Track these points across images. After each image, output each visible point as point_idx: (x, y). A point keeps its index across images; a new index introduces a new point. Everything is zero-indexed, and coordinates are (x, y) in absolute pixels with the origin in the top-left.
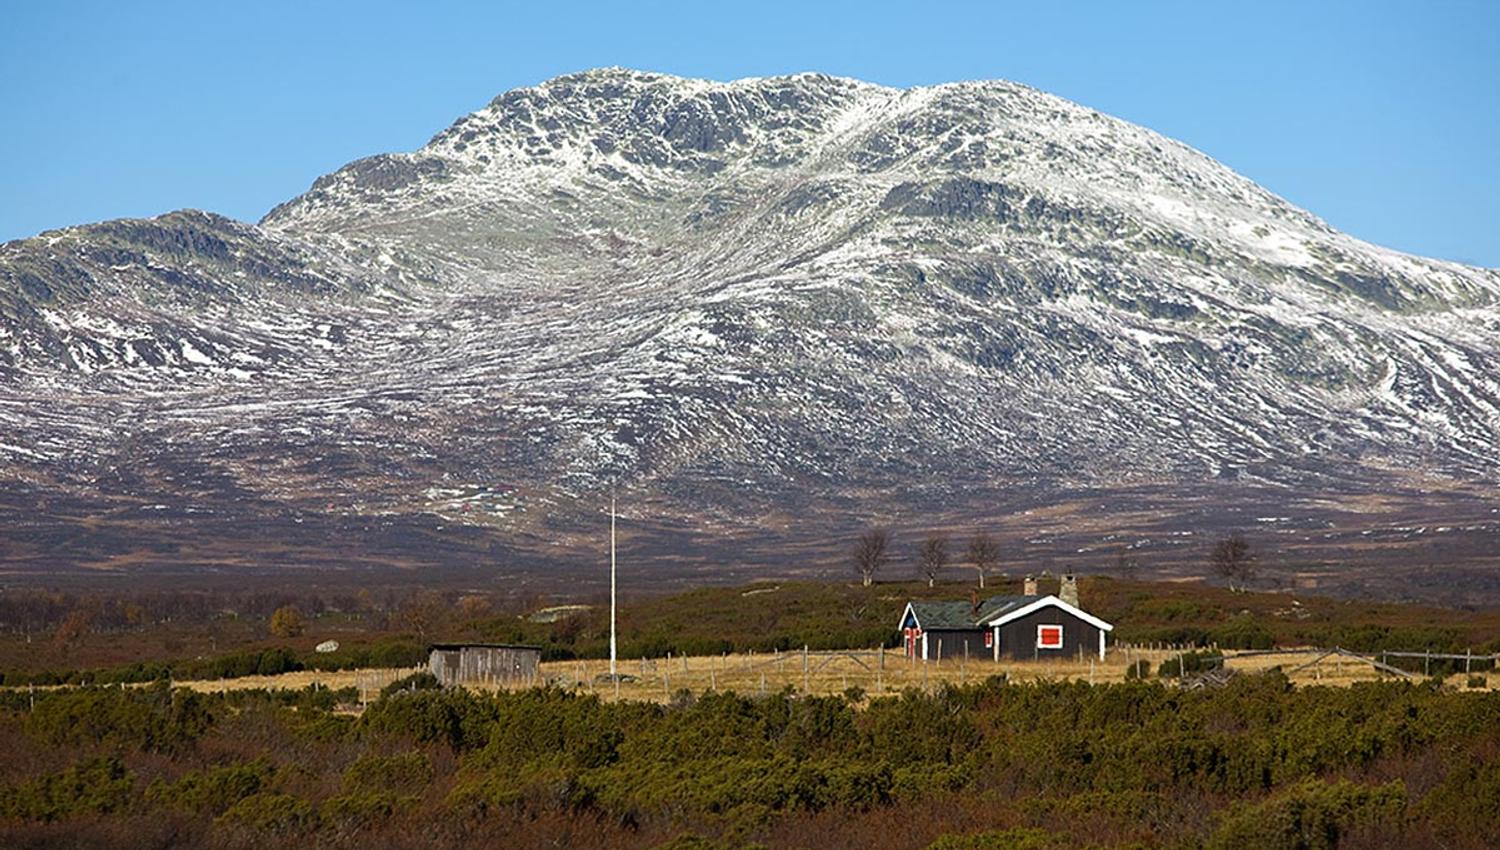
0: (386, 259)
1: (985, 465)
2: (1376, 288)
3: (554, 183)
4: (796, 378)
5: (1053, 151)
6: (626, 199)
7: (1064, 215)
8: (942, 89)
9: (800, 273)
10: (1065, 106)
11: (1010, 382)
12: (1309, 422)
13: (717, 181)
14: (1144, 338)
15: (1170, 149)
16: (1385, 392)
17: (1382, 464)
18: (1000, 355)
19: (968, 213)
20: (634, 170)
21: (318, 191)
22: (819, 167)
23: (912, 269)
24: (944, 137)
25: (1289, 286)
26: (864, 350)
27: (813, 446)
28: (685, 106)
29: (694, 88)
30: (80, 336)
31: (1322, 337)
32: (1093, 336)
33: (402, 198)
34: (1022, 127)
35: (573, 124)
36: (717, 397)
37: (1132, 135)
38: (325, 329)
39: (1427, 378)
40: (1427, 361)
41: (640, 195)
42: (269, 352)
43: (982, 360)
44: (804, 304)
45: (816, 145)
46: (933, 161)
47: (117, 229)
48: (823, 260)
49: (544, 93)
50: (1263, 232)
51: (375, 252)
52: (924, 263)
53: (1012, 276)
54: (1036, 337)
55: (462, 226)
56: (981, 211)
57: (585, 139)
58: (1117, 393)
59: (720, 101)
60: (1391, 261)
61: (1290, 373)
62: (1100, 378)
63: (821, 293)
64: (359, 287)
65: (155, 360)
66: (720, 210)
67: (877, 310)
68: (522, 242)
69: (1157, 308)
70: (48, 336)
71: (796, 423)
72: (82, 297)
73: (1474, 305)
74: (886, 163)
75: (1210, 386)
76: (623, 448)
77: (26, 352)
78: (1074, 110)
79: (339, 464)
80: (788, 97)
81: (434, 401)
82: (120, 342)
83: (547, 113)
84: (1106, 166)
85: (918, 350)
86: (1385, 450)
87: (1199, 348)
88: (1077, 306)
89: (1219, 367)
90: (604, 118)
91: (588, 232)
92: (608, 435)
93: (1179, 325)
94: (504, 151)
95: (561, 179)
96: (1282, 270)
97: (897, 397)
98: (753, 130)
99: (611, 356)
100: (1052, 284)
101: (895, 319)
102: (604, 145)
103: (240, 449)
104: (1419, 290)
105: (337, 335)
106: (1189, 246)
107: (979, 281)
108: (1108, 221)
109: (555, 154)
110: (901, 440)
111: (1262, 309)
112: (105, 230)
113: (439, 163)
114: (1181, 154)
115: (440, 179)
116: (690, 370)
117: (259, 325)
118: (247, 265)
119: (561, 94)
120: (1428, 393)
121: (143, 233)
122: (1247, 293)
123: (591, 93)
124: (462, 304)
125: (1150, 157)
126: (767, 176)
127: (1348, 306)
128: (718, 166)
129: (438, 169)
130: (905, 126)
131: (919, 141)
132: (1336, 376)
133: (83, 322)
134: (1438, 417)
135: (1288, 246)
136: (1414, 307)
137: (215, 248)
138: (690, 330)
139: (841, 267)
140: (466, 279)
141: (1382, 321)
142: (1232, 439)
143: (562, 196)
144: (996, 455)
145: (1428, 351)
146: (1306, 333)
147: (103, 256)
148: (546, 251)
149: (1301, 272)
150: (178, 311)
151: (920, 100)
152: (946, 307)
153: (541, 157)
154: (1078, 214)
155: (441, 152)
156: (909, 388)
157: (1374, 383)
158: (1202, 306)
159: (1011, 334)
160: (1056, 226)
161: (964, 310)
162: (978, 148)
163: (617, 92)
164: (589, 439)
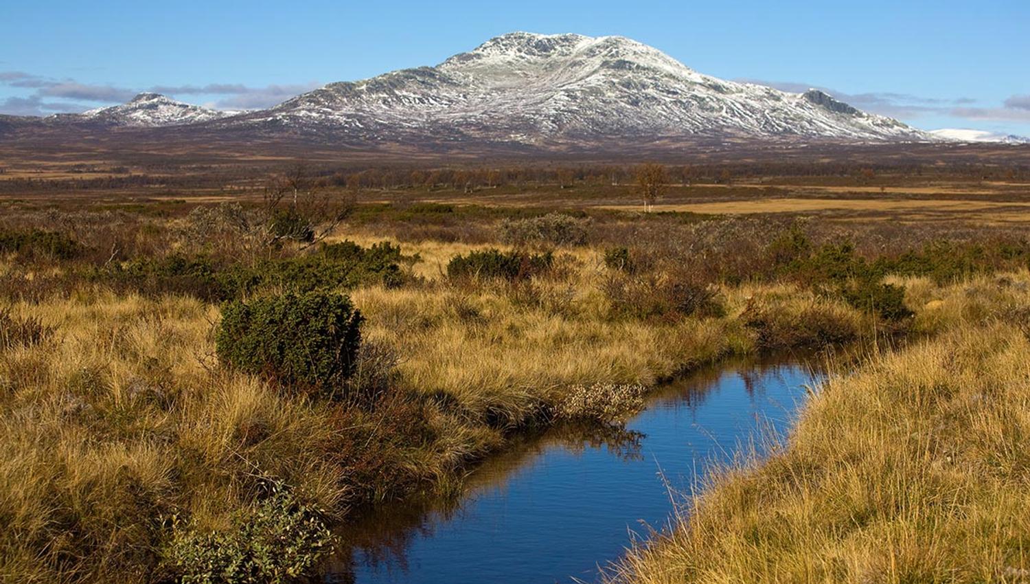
0: (471, 78)
1: (638, 130)
2: (717, 88)
3: (508, 60)
4: (591, 109)
5: (635, 53)
6: (526, 64)
7: (644, 69)
8: (605, 38)
9: (582, 82)
10: (635, 42)
11: (639, 110)
12: (709, 121)
13: (549, 60)
14: (668, 99)
15: (662, 54)
16: (723, 113)
17: (729, 131)
18: (635, 103)
19: (622, 68)
20: (528, 57)
21: (448, 61)
22: (576, 56)
23: (612, 82)
24: (608, 49)
25: (697, 87)
26: (604, 102)
27: (598, 125)
28: (540, 41)
29: (541, 37)
30: (405, 97)
31: (708, 100)
32: (656, 99)
33: (470, 63)
34: (627, 48)
35: (511, 45)
36: (574, 113)
37: (652, 50)
38: (461, 95)
39: (733, 110)
40: (732, 106)
41: (530, 63)
42: (450, 101)
43: (631, 104)
44: (588, 90)
45: (574, 51)
46: (606, 55)
47: (409, 71)
48: (588, 79)
49: (503, 37)
50: (690, 74)
51: (468, 76)
52: (615, 80)
53: (635, 84)
54: (643, 99)
55: (486, 70)
56: (625, 68)
57: (515, 49)
58: (664, 113)
59: (549, 40)
60: (720, 82)
61: (702, 108)
62: (659, 109)
63: (591, 87)
64: (466, 85)
65: (423, 103)
66: (552, 66)
67: (605, 92)
68: (502, 74)
69: (669, 92)
70: (397, 97)
71: (593, 119)
72: (403, 88)
73: (740, 92)
74: (594, 56)
75: (684, 111)
76: (554, 125)
77: (392, 100)
78: (638, 43)
79: (486, 128)
80: (566, 39)
81: (502, 113)
82: (414, 98)
83: (504, 42)
84: (648, 57)
85: (616, 102)
86: (728, 127)
87: (681, 102)
88: (651, 91)
89: (686, 106)
90: (519, 44)
91: (518, 72)
92: (550, 122)
93: (675, 96)
94: (494, 52)
95: (509, 59)
96: (696, 83)
97: (615, 113)
98: (557, 47)
99: (541, 102)
100: (644, 86)
101: (609, 94)
102: (520, 51)
103: (460, 124)
104: (727, 89)
105: (465, 96)
106: (674, 77)
107: (628, 85)
108: (655, 71)
109: (507, 52)
110: (618, 124)
111: (694, 93)
112: (406, 71)
113: (479, 55)
114: (664, 55)
115: (479, 58)
116: (564, 106)
117: (445, 94)
118: (440, 79)
119: (507, 38)
120: (734, 113)
121: (415, 71)
122: (689, 89)
123: (515, 38)
124: (492, 89)
125: (657, 55)
126: (563, 59)
127: (711, 92)
128: (549, 56)
129: (478, 56)
130: (598, 47)
131: (602, 50)
132: (712, 109)
133: (405, 93)
134: (738, 120)
135: (696, 77)
136: (726, 93)
137: (432, 76)
138: (561, 96)
139: (594, 81)
140: (491, 83)
141: (720, 96)
142: (693, 125)
143: (510, 63)
144: (641, 127)
145: (732, 103)
146: (704, 99)
147: (407, 77)
148: (509, 76)
149: (700, 84)
150: (425, 90)
151: (600, 40)
152: (621, 91)
153: (503, 53)
154: (647, 69)
155: (479, 52)
156: (617, 111)
157: (720, 111)
158: (680, 92)
159: (637, 98)
160: (643, 72)
161: (625, 92)
162: (617, 52)
163: (522, 38)
164: (545, 123)
